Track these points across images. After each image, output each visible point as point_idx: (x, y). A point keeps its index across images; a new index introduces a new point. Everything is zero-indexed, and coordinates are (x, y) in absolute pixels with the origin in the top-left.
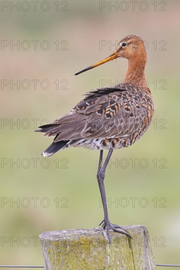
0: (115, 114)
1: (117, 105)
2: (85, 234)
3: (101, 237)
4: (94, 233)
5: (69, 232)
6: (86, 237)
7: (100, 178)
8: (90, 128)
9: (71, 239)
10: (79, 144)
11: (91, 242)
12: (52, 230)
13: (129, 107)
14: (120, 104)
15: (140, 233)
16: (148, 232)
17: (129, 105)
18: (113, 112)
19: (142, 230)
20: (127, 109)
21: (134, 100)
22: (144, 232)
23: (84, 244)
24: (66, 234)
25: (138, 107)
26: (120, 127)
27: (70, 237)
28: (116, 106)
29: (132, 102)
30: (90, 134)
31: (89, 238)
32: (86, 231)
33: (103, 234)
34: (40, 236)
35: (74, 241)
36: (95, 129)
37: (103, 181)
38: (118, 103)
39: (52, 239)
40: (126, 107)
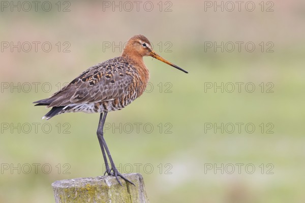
0: (97, 81)
1: (100, 74)
2: (90, 182)
3: (104, 184)
4: (97, 180)
5: (76, 180)
6: (91, 184)
7: (100, 135)
8: (78, 95)
9: (79, 186)
10: (75, 110)
11: (95, 188)
12: (62, 179)
13: (110, 75)
14: (102, 73)
15: (136, 180)
16: (143, 179)
17: (111, 73)
18: (96, 80)
19: (138, 177)
20: (108, 77)
21: (117, 69)
22: (140, 179)
23: (90, 190)
24: (75, 182)
25: (122, 75)
26: (104, 93)
27: (77, 184)
28: (98, 75)
29: (115, 70)
30: (78, 100)
31: (94, 185)
32: (91, 180)
33: (105, 182)
34: (53, 184)
35: (81, 188)
36: (82, 96)
37: (102, 137)
38: (101, 72)
39: (62, 187)
40: (108, 75)
